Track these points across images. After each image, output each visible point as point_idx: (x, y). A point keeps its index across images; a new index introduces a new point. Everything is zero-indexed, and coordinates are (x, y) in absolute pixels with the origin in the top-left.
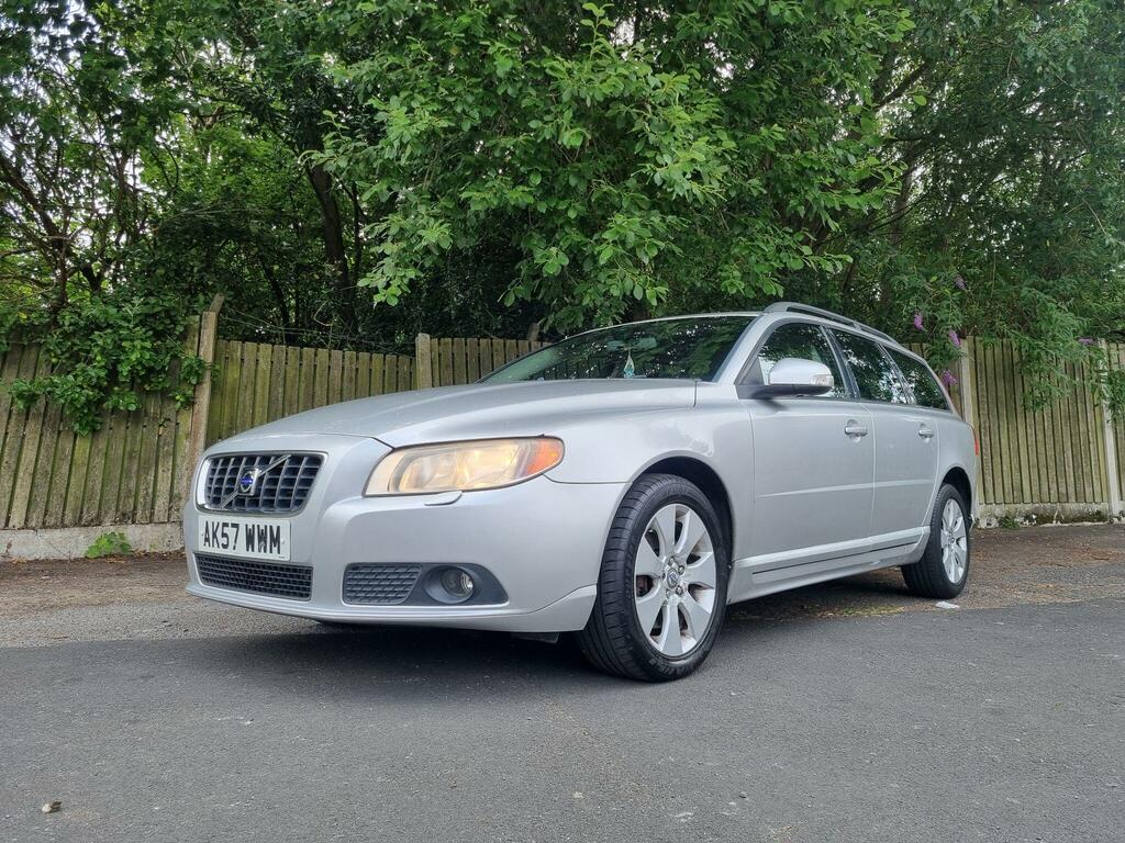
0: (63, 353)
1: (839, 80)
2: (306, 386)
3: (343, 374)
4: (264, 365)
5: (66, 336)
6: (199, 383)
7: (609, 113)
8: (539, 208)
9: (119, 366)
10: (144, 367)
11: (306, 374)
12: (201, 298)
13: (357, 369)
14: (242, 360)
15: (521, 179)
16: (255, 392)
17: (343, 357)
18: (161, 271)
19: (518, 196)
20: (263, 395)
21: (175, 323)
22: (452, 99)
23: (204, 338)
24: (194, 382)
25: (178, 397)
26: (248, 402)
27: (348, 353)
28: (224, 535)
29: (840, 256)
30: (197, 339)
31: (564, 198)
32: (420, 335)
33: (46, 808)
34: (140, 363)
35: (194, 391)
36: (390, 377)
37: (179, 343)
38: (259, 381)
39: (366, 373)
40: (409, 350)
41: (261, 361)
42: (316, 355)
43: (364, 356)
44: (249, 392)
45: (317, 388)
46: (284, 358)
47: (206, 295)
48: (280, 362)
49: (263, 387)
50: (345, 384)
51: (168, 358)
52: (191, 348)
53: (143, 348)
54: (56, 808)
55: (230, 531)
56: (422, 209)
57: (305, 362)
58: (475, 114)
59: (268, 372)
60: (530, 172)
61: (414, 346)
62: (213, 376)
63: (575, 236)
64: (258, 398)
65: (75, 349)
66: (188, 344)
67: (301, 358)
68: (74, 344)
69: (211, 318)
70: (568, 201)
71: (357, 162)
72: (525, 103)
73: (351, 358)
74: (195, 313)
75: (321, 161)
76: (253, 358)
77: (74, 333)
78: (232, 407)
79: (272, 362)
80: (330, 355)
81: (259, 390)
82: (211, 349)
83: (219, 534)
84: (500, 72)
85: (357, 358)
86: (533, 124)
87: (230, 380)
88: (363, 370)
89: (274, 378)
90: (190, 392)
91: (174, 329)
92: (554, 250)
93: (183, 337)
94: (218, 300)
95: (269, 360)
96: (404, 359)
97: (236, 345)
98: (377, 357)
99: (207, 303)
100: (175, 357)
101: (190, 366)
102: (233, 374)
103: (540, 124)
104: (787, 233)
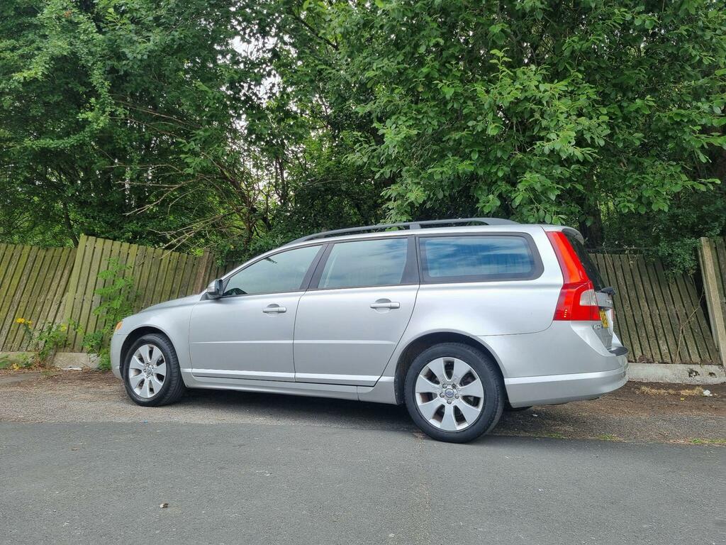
1: (698, 58)
7: (519, 109)
8: (479, 172)
15: (465, 157)
19: (465, 167)
22: (420, 117)
29: (710, 180)
31: (495, 164)
33: (162, 506)
54: (166, 506)
56: (409, 181)
58: (435, 123)
60: (471, 152)
63: (504, 187)
70: (498, 166)
71: (373, 157)
72: (465, 111)
75: (354, 160)
84: (448, 97)
86: (470, 124)
92: (491, 197)
103: (475, 123)
104: (672, 165)
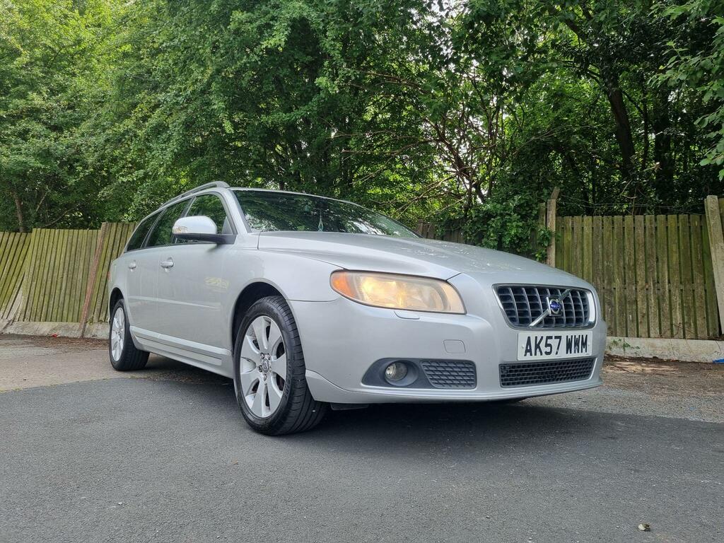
0: (473, 233)
2: (618, 243)
3: (645, 231)
4: (587, 230)
5: (474, 223)
6: (549, 245)
9: (503, 238)
10: (518, 238)
11: (617, 234)
12: (545, 191)
13: (656, 228)
14: (573, 228)
16: (582, 249)
17: (645, 220)
18: (521, 178)
20: (588, 250)
21: (532, 209)
23: (550, 216)
24: (546, 245)
25: (537, 255)
26: (579, 256)
27: (647, 216)
28: (547, 345)
30: (544, 218)
32: (708, 197)
34: (516, 235)
35: (546, 250)
36: (683, 231)
37: (534, 221)
38: (585, 242)
39: (663, 229)
40: (700, 209)
41: (585, 227)
42: (623, 220)
43: (661, 217)
44: (578, 249)
45: (627, 243)
46: (601, 224)
47: (548, 189)
48: (598, 228)
49: (587, 245)
50: (648, 239)
51: (529, 232)
52: (542, 224)
53: (517, 226)
55: (554, 342)
57: (616, 226)
59: (591, 235)
61: (703, 206)
62: (557, 240)
64: (586, 253)
65: (479, 230)
66: (540, 221)
67: (613, 223)
68: (478, 228)
69: (553, 202)
73: (651, 220)
74: (543, 201)
76: (580, 227)
77: (478, 221)
78: (568, 260)
79: (593, 228)
80: (634, 220)
81: (585, 247)
82: (554, 223)
83: (542, 345)
85: (656, 220)
87: (566, 242)
88: (661, 228)
89: (594, 239)
90: (544, 251)
91: (531, 213)
93: (537, 217)
94: (556, 191)
95: (591, 226)
96: (695, 217)
97: (569, 219)
98: (672, 218)
99: (549, 194)
100: (533, 230)
101: (544, 235)
102: (568, 238)
